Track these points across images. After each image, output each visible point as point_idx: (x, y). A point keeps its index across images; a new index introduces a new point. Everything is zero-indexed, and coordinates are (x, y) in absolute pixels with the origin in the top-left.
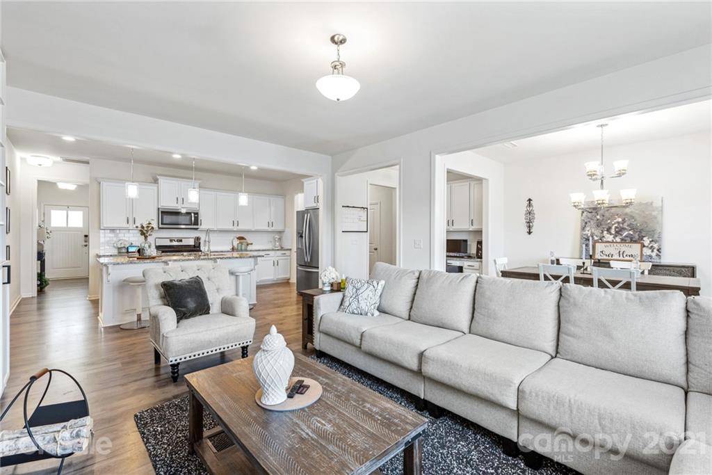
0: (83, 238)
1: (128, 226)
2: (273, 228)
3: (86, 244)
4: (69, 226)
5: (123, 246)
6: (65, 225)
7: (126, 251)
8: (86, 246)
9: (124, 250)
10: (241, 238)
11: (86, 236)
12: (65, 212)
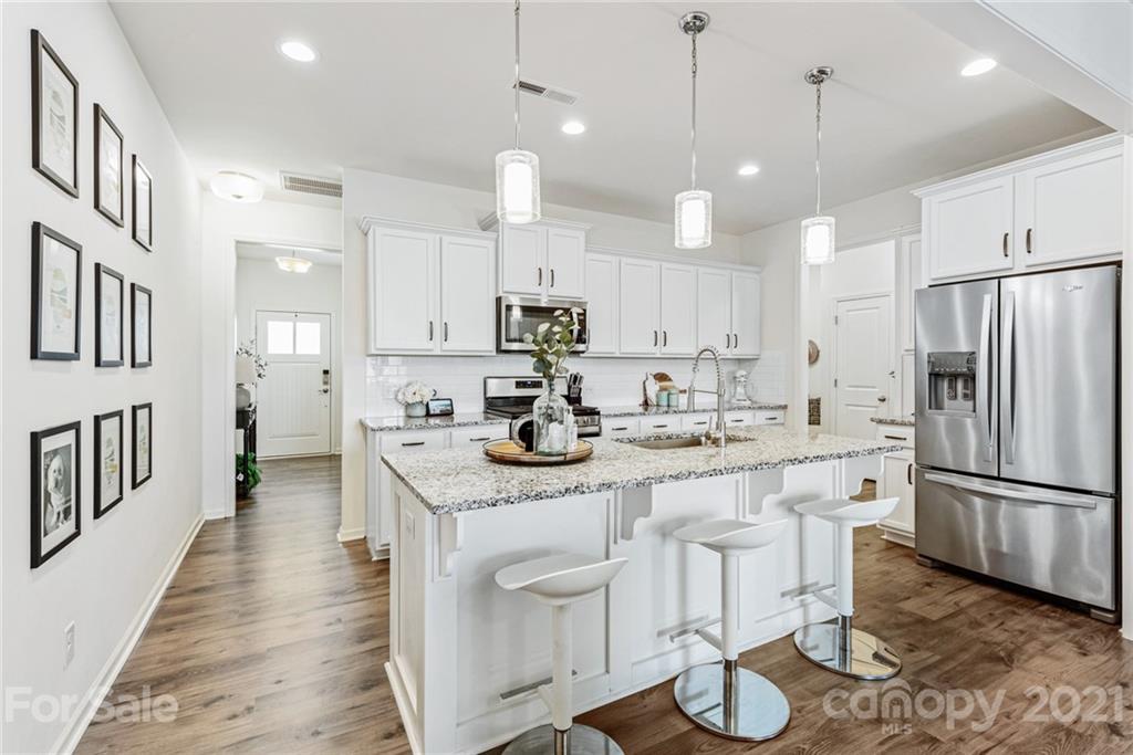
0: (322, 375)
1: (430, 345)
2: (735, 351)
3: (325, 387)
4: (298, 352)
5: (418, 399)
6: (291, 352)
7: (424, 413)
8: (326, 391)
9: (421, 411)
10: (661, 377)
11: (326, 372)
12: (291, 324)
